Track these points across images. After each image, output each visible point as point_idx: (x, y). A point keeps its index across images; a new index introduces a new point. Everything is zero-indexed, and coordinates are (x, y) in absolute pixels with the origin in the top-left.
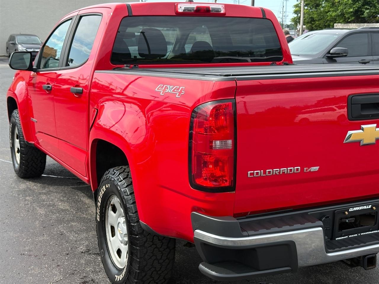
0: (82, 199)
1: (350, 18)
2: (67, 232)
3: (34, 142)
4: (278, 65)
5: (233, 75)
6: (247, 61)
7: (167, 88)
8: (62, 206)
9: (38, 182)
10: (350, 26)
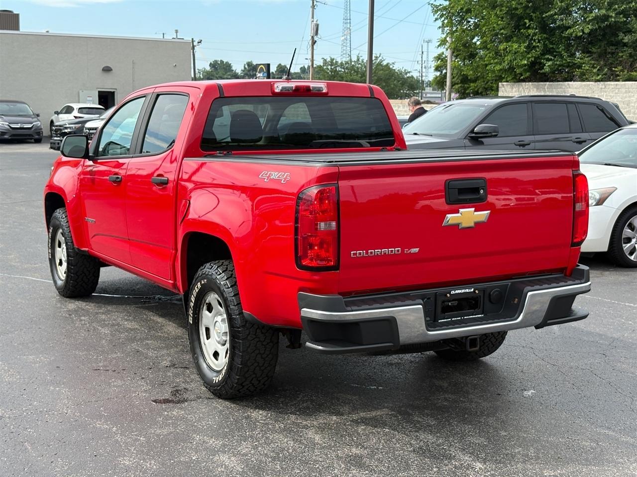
0: (152, 318)
1: (523, 74)
2: (143, 349)
3: (87, 249)
4: (389, 150)
5: (335, 162)
6: (360, 145)
7: (272, 175)
8: (128, 325)
9: (90, 301)
10: (524, 86)
